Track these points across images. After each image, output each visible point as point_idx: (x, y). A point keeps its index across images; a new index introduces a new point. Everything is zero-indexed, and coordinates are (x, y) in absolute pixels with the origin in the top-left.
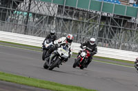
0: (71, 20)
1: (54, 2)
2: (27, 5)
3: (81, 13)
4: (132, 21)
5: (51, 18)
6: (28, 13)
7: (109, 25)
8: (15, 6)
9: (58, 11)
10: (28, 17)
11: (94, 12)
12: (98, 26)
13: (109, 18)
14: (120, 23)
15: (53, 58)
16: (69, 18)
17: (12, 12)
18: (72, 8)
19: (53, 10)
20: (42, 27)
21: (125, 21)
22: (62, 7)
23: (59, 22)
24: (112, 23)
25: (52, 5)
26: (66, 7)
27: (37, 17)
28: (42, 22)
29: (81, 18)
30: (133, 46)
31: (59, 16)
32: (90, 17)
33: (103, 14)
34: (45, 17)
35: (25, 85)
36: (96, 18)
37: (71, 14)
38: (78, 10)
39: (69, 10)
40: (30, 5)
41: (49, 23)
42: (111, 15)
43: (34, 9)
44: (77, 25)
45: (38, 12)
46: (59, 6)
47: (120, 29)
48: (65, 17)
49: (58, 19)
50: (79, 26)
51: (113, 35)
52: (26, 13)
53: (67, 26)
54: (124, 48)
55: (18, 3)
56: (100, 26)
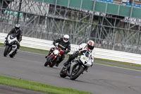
0: (63, 20)
1: (45, 1)
2: (18, 4)
3: (73, 12)
4: (125, 20)
5: (42, 18)
6: (19, 13)
7: (102, 25)
8: (5, 6)
9: (50, 11)
10: (18, 17)
11: (86, 11)
12: (90, 26)
13: (102, 17)
14: (113, 23)
15: (75, 66)
16: (61, 17)
17: (3, 12)
18: (64, 8)
19: (44, 9)
20: (33, 27)
21: (118, 21)
22: (53, 6)
23: (50, 21)
24: (105, 23)
25: (43, 4)
26: (58, 7)
27: (28, 17)
28: (33, 22)
29: (73, 18)
30: (127, 47)
31: (50, 16)
32: (82, 17)
33: (96, 14)
34: (36, 17)
35: (16, 87)
36: (88, 18)
37: (63, 13)
38: (70, 9)
39: (61, 10)
40: (20, 4)
41: (40, 23)
42: (104, 15)
43: (25, 9)
44: (69, 25)
45: (29, 11)
46: (50, 5)
47: (113, 29)
48: (57, 17)
49: (50, 19)
50: (71, 26)
51: (106, 35)
52: (16, 13)
53: (58, 26)
54: (117, 49)
55: (9, 2)
56: (92, 25)
